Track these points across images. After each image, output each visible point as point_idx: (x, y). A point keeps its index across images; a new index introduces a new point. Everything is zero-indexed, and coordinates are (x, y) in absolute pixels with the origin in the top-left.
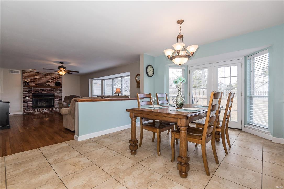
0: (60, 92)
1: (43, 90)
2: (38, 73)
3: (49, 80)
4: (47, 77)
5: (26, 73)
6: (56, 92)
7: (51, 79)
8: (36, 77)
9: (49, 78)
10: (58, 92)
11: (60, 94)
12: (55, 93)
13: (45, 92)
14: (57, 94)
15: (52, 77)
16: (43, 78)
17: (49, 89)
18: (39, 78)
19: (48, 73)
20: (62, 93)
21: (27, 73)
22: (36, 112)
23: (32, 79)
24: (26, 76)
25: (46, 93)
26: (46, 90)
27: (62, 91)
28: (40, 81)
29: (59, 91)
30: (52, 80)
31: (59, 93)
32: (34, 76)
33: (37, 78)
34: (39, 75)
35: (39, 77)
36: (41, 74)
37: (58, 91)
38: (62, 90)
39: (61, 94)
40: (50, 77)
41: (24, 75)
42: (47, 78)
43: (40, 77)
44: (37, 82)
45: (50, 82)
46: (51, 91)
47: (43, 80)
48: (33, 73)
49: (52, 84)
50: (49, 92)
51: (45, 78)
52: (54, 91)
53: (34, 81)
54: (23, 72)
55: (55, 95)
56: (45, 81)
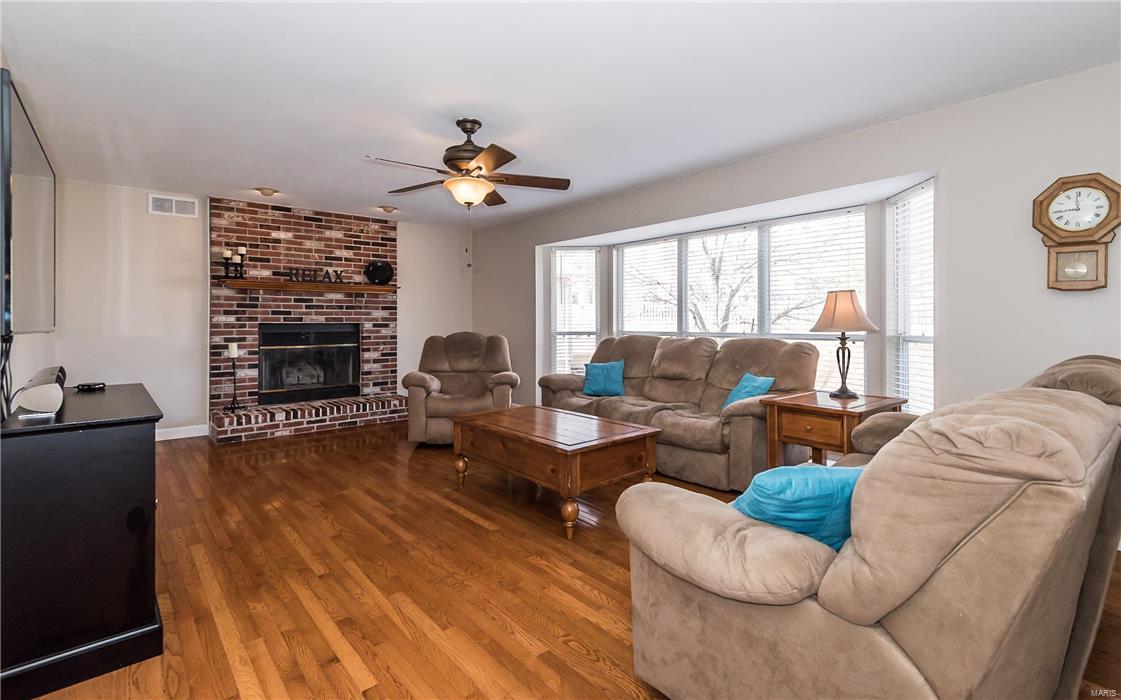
0: (385, 314)
1: (307, 307)
2: (284, 216)
3: (338, 253)
4: (328, 234)
5: (227, 214)
6: (369, 314)
7: (347, 248)
8: (275, 235)
9: (337, 240)
10: (379, 314)
11: (387, 326)
12: (367, 320)
13: (317, 314)
14: (375, 326)
15: (352, 236)
16: (310, 238)
17: (337, 301)
18: (288, 242)
19: (330, 215)
20: (395, 320)
21: (232, 214)
22: (277, 426)
23: (257, 246)
24: (226, 230)
25: (321, 319)
26: (322, 307)
27: (395, 308)
28: (293, 255)
29: (383, 308)
30: (349, 254)
31: (384, 319)
32: (268, 227)
33: (278, 241)
34: (289, 223)
35: (289, 235)
36: (299, 218)
37: (377, 308)
38: (395, 302)
39: (392, 324)
40: (339, 235)
41: (216, 221)
42: (330, 240)
43: (296, 237)
44: (279, 261)
45: (343, 262)
46: (347, 308)
47: (310, 250)
48: (263, 210)
49: (353, 272)
50: (336, 314)
51: (319, 239)
52: (361, 308)
53: (267, 253)
54: (213, 207)
55: (366, 331)
56: (320, 258)
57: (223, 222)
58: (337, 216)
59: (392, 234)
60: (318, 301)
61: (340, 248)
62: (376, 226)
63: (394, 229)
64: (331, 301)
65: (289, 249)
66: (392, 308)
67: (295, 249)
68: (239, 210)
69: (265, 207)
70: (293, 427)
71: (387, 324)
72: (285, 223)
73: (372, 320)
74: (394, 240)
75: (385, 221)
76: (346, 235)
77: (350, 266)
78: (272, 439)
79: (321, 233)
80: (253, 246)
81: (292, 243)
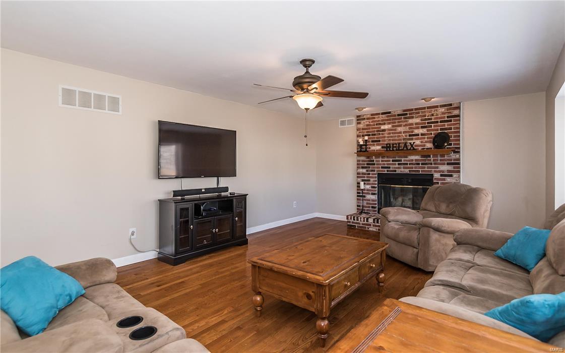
0: (450, 168)
1: (399, 164)
2: (387, 116)
3: (416, 131)
4: (410, 121)
5: (362, 122)
6: (437, 168)
7: (422, 127)
8: (383, 127)
9: (417, 124)
10: (445, 168)
11: (451, 176)
12: (435, 172)
13: (404, 168)
14: (441, 175)
15: (426, 120)
16: (400, 126)
17: (416, 160)
18: (389, 130)
19: (412, 110)
20: (459, 172)
21: (364, 121)
22: (370, 225)
23: (375, 135)
24: (363, 129)
25: (407, 171)
26: (407, 164)
27: (459, 164)
28: (391, 137)
29: (448, 164)
30: (424, 131)
31: (449, 171)
32: (380, 124)
33: (384, 130)
34: (390, 120)
35: (390, 126)
36: (395, 115)
37: (444, 164)
38: (459, 159)
39: (455, 175)
40: (418, 120)
41: (359, 126)
42: (412, 124)
43: (393, 126)
44: (385, 141)
45: (420, 136)
46: (422, 164)
47: (400, 133)
48: (377, 116)
49: (426, 142)
50: (415, 168)
51: (406, 125)
52: (431, 164)
53: (379, 138)
54: (358, 120)
55: (435, 179)
56: (406, 136)
57: (361, 126)
58: (416, 109)
59: (456, 112)
60: (404, 160)
61: (418, 128)
62: (443, 110)
63: (458, 108)
64: (412, 160)
65: (389, 134)
66: (456, 164)
67: (393, 133)
68: (368, 119)
69: (378, 114)
70: (377, 228)
71: (452, 175)
72: (387, 120)
73: (440, 172)
74: (458, 116)
75: (451, 105)
76: (422, 120)
77: (424, 138)
78: (368, 231)
79: (407, 121)
80: (373, 135)
81: (391, 130)
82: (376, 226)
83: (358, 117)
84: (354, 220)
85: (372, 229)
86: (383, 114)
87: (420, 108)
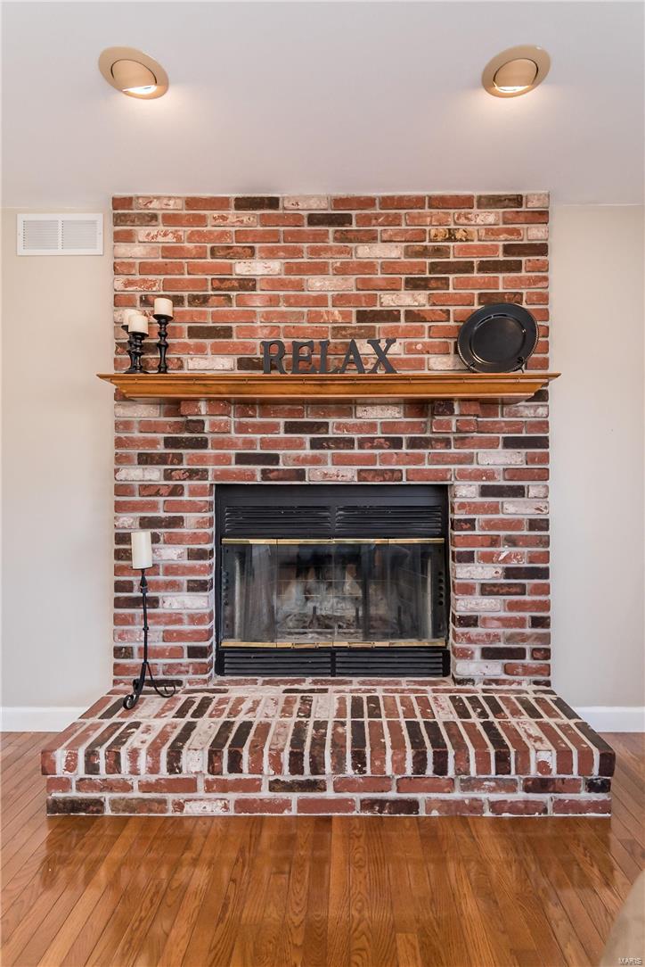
0: (516, 458)
1: (316, 444)
2: (264, 220)
3: (388, 300)
4: (364, 251)
5: (142, 232)
6: (469, 459)
7: (414, 284)
8: (242, 268)
9: (389, 267)
10: (497, 460)
11: (519, 492)
12: (463, 476)
13: (338, 461)
14: (485, 491)
15: (424, 252)
16: (320, 269)
17: (387, 426)
18: (275, 284)
19: (369, 202)
20: (543, 475)
21: (153, 230)
22: (190, 785)
23: (204, 300)
24: (145, 268)
25: (348, 474)
26: (349, 443)
27: (543, 443)
28: (283, 316)
29: (510, 443)
30: (417, 300)
31: (512, 473)
32: (229, 252)
33: (247, 284)
34: (274, 236)
35: (276, 266)
36: (297, 220)
37: (492, 444)
38: (544, 425)
39: (534, 488)
40: (394, 252)
41: (124, 249)
42: (368, 267)
43: (289, 269)
44: (251, 332)
45: (402, 323)
46: (414, 443)
47: (320, 301)
48: (216, 213)
49: (427, 350)
50: (385, 460)
51: (343, 270)
52: (447, 443)
53: (224, 317)
54: (118, 220)
55: (462, 506)
56: (346, 316)
57: (134, 252)
58: (387, 202)
59: (534, 233)
60: (339, 427)
61: (392, 287)
62: (490, 217)
63: (541, 216)
64: (372, 426)
65: (273, 301)
66: (535, 441)
67: (288, 300)
68: (171, 220)
69: (220, 203)
70: (233, 796)
71: (522, 488)
72: (263, 237)
73: (477, 475)
74: (542, 249)
75: (518, 200)
76: (409, 253)
77: (419, 333)
78: (178, 822)
79: (348, 251)
80: (194, 300)
81: (281, 284)
82: (225, 787)
83: (119, 203)
84: (92, 768)
85: (205, 805)
86: (244, 204)
87: (401, 199)
